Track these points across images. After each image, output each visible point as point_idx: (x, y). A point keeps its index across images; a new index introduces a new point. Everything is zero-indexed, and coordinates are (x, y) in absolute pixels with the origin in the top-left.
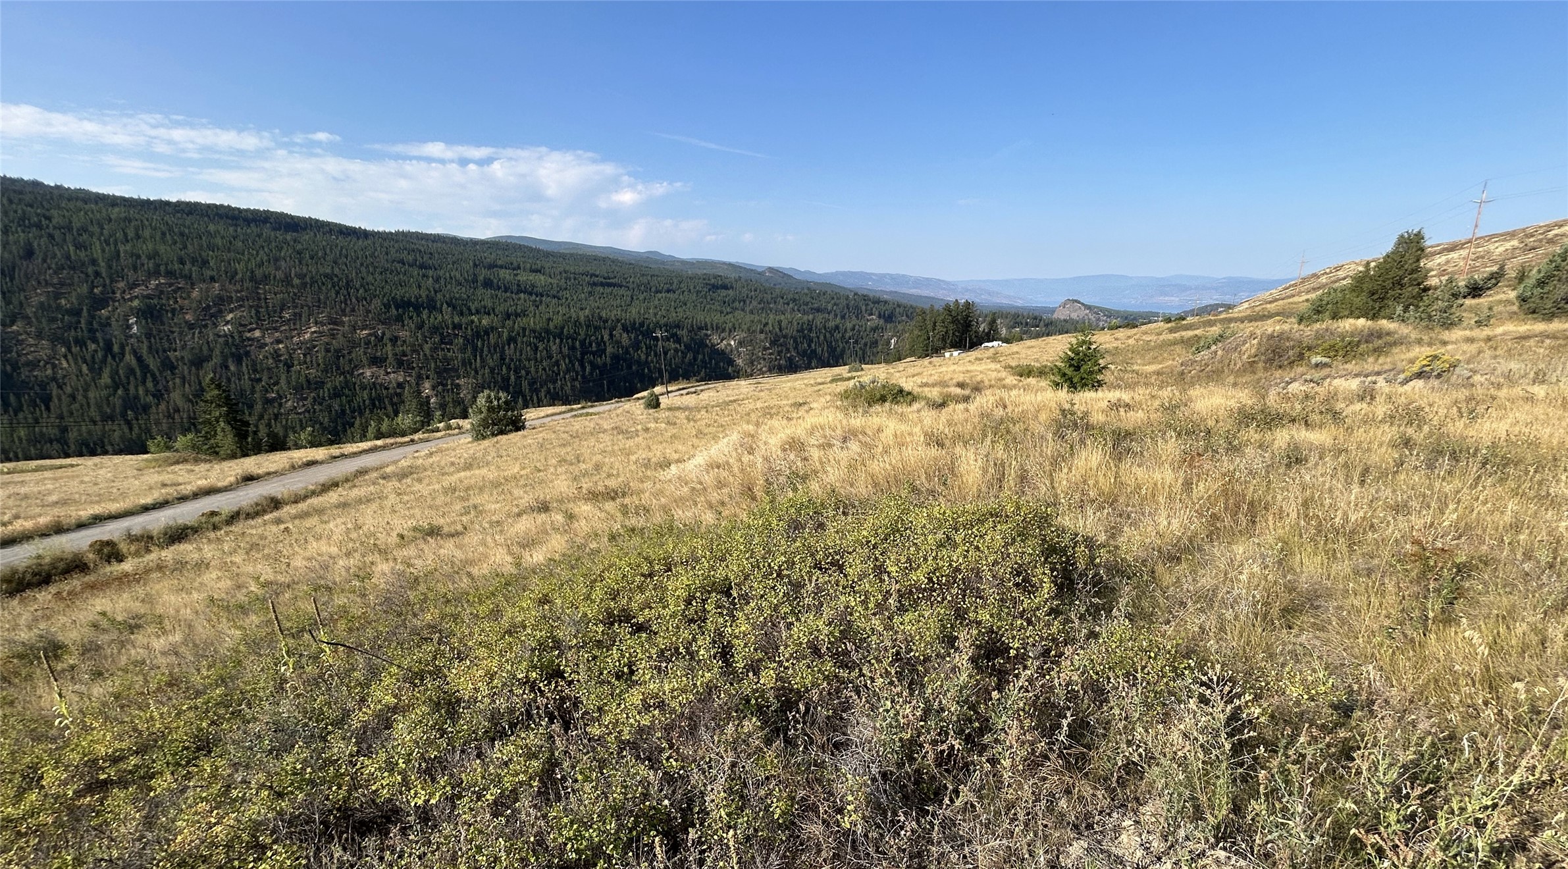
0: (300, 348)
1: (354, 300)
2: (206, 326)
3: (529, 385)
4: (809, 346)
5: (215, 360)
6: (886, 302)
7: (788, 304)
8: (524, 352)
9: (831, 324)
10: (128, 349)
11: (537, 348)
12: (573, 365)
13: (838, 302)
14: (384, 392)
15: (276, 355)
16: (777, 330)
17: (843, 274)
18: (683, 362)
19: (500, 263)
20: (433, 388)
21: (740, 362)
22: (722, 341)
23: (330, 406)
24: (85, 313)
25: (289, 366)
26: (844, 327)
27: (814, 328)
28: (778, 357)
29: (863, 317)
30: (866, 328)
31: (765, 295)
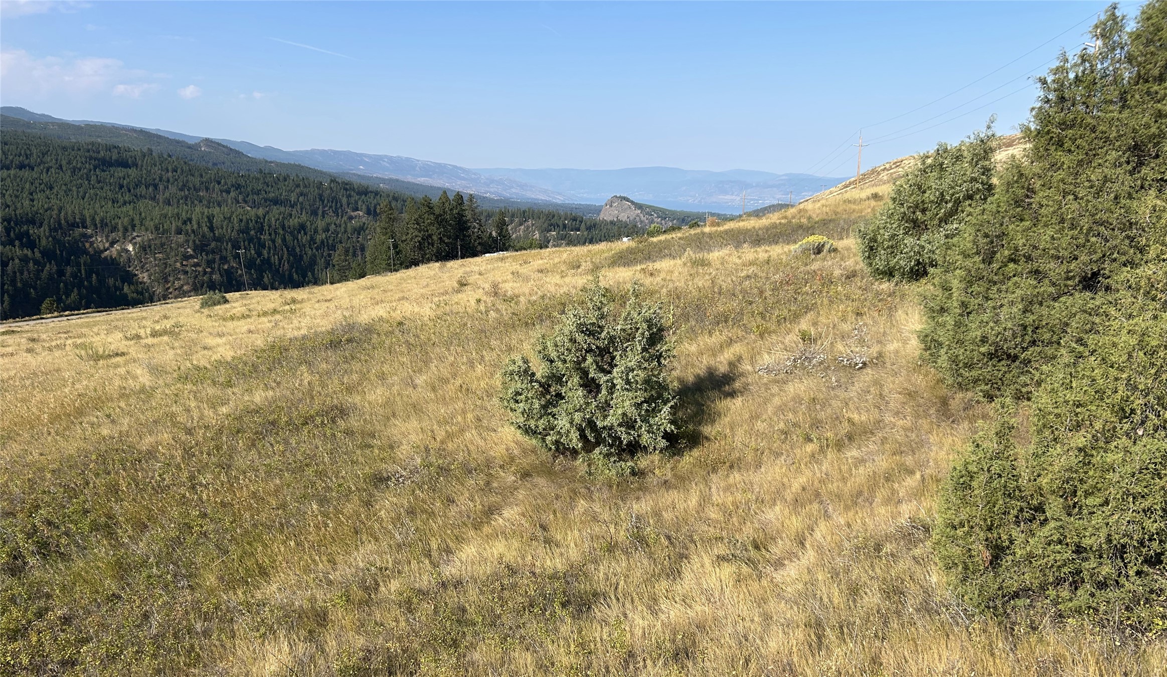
4: (259, 254)
6: (376, 193)
7: (228, 192)
9: (294, 222)
13: (305, 190)
16: (206, 229)
17: (323, 153)
18: (38, 278)
21: (144, 277)
22: (112, 244)
26: (313, 227)
27: (266, 228)
28: (208, 270)
29: (344, 213)
30: (346, 228)
31: (190, 178)
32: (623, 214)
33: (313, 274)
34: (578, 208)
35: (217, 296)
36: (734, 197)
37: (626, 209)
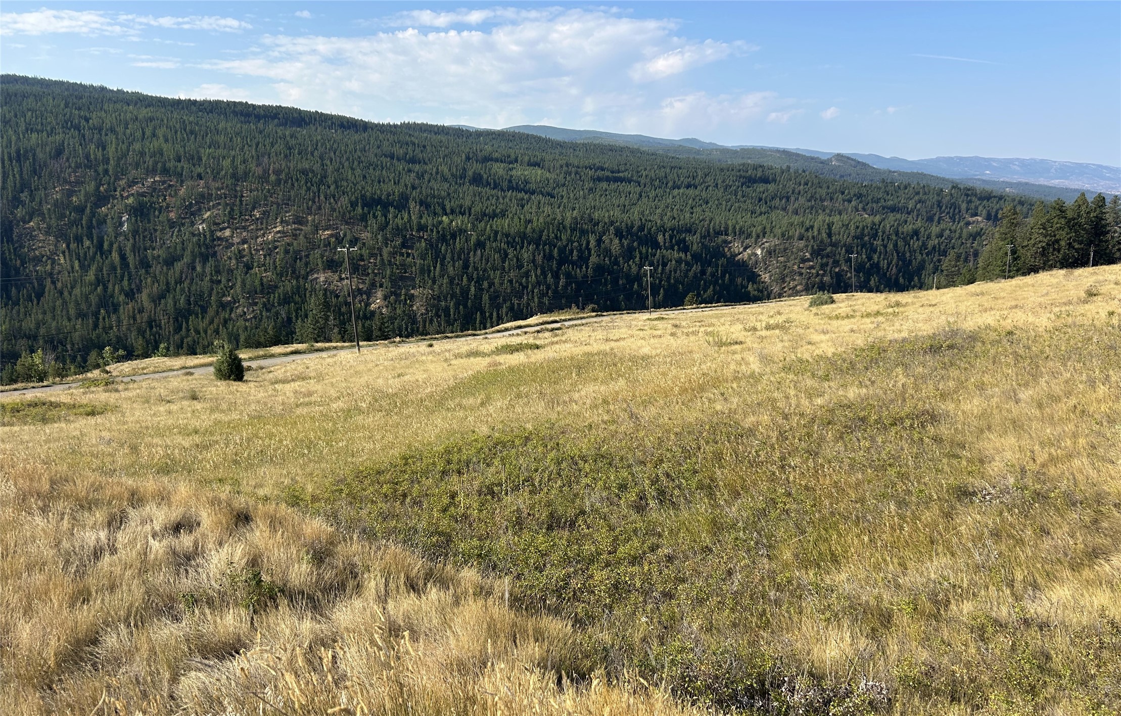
0: (263, 249)
1: (322, 197)
2: (183, 225)
3: (490, 299)
4: (870, 258)
5: (185, 260)
6: (1001, 198)
7: (850, 201)
8: (491, 260)
9: (908, 228)
10: (115, 246)
11: (506, 255)
12: (545, 277)
13: (925, 197)
14: (334, 300)
15: (240, 255)
16: (824, 235)
17: (949, 160)
18: (686, 276)
19: (496, 155)
20: (385, 298)
21: (766, 277)
22: (745, 249)
23: (277, 313)
24: (88, 210)
25: (248, 267)
26: (927, 233)
27: (880, 234)
28: (821, 272)
29: (962, 218)
30: (961, 234)
31: (818, 190)
33: (919, 279)
35: (826, 296)
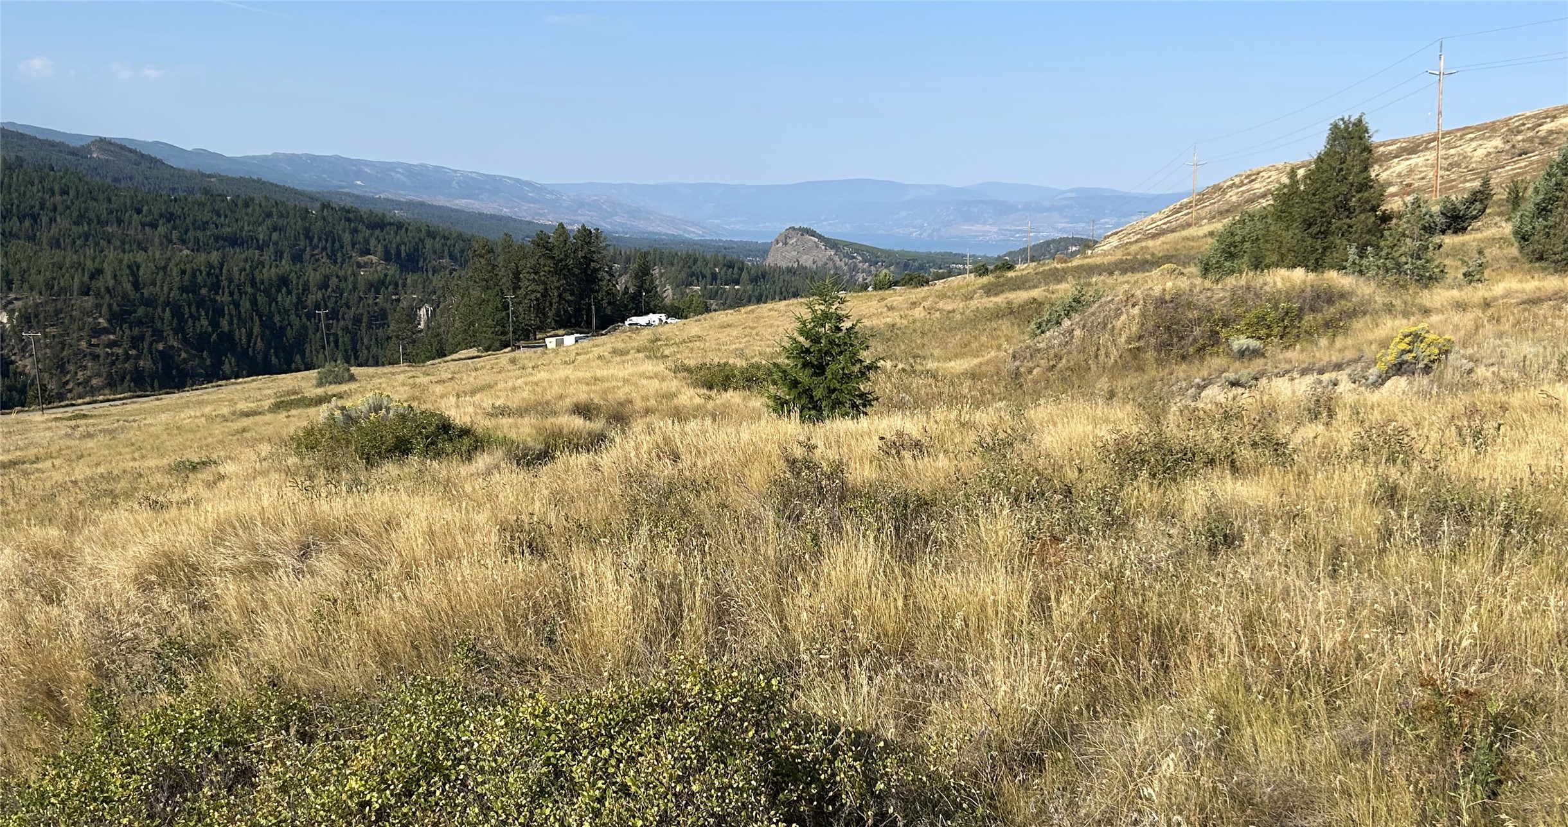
4: (215, 324)
7: (154, 226)
9: (269, 273)
13: (281, 222)
16: (127, 286)
17: (292, 159)
21: (26, 365)
26: (301, 281)
27: (225, 283)
28: (133, 352)
29: (347, 258)
30: (355, 283)
31: (92, 204)
32: (805, 257)
33: (303, 357)
34: (729, 246)
36: (987, 228)
37: (810, 249)
